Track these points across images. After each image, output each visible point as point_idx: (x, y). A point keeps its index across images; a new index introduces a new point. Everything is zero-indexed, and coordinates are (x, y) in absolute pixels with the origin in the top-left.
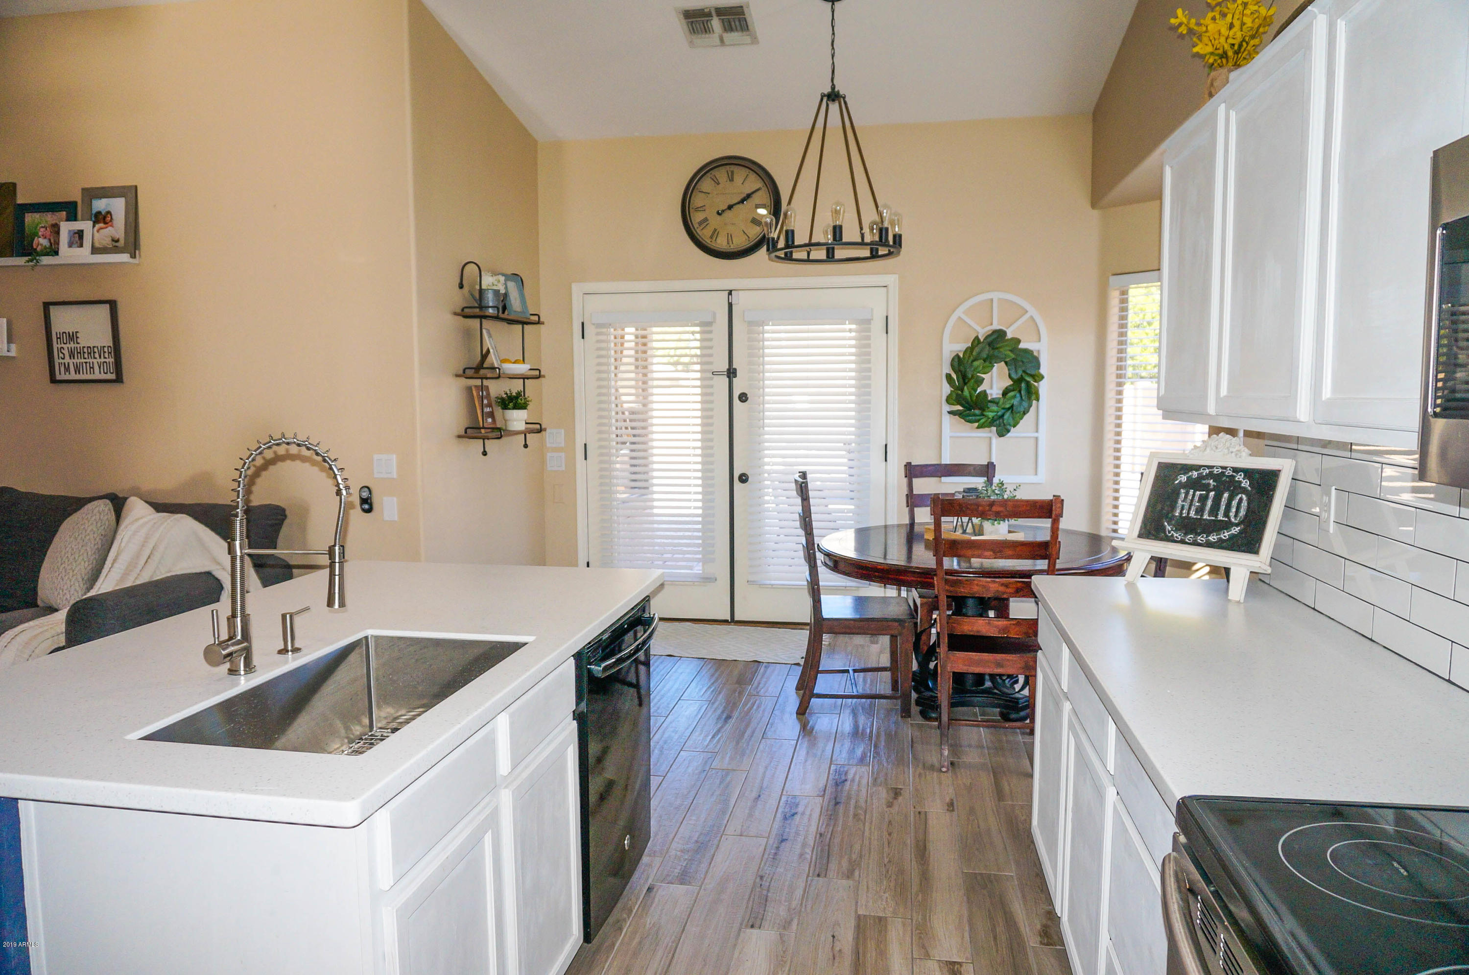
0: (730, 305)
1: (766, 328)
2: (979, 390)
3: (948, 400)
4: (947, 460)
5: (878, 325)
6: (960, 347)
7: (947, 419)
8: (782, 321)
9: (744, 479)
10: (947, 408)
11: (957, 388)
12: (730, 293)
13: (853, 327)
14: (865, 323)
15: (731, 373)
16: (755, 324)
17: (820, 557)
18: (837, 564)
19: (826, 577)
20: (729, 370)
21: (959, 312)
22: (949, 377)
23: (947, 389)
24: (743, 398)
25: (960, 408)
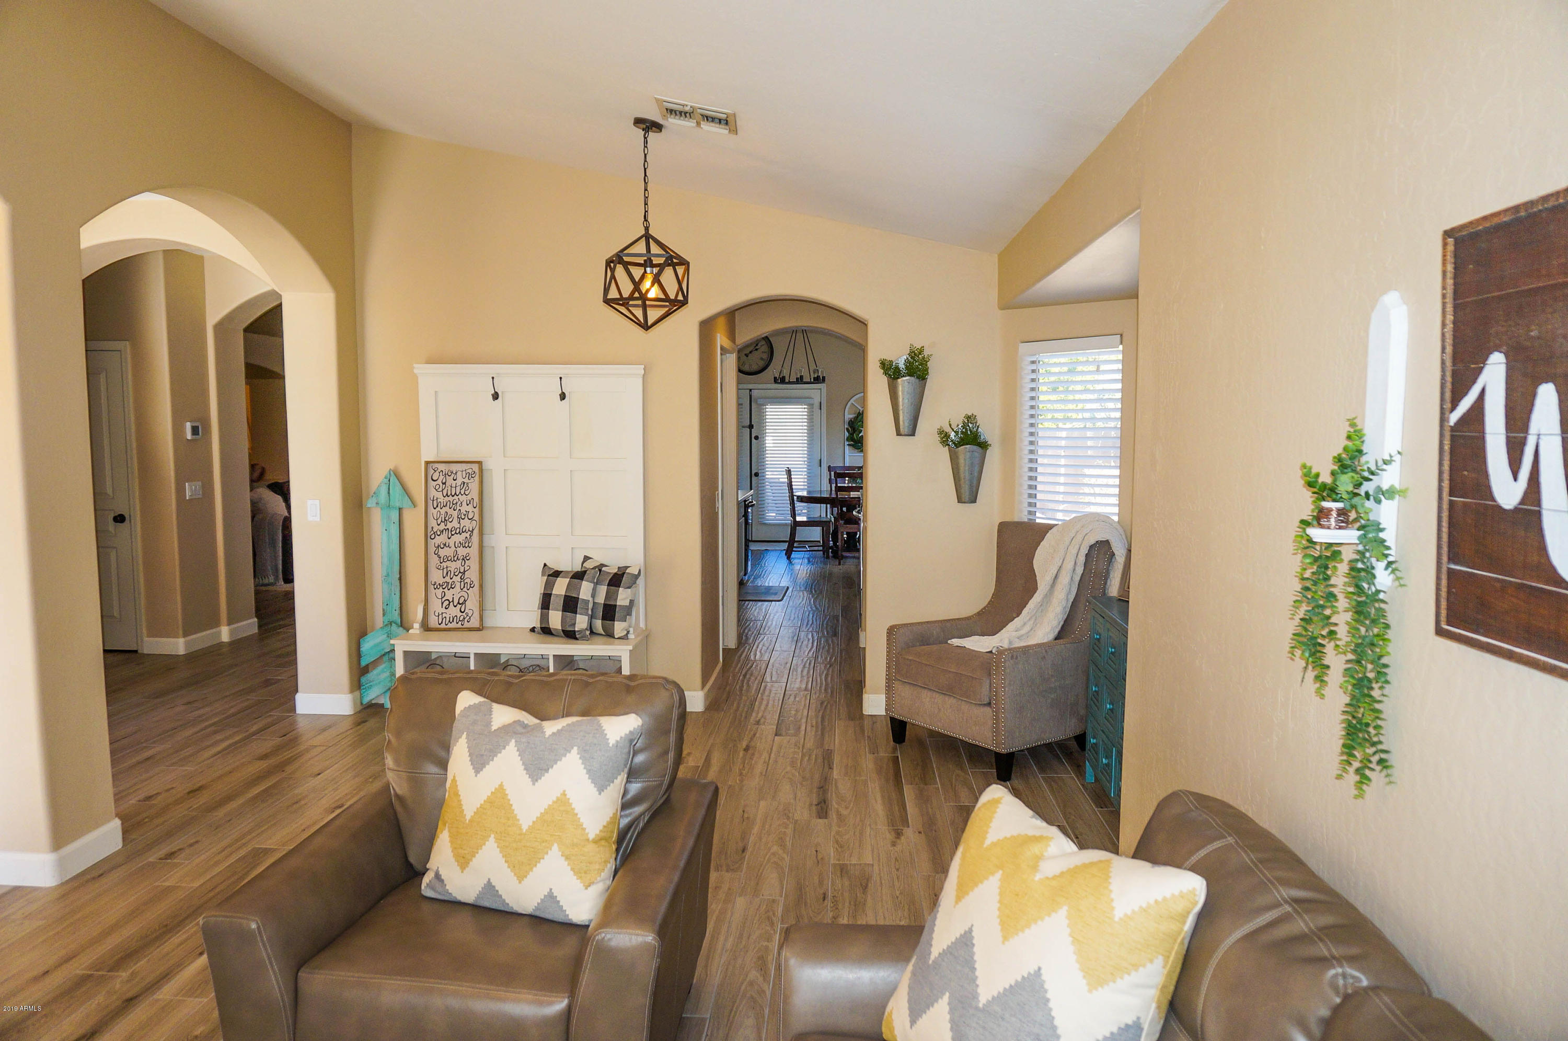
0: (751, 396)
1: (767, 406)
2: (860, 435)
3: (848, 440)
4: (847, 464)
5: (817, 405)
6: (852, 416)
7: (847, 448)
8: (773, 403)
9: (757, 475)
10: (847, 443)
11: (851, 434)
12: (751, 390)
13: (806, 406)
14: (811, 406)
15: (751, 427)
16: (761, 406)
17: (795, 498)
18: (801, 499)
19: (798, 505)
20: (750, 425)
21: (852, 401)
22: (847, 429)
23: (847, 434)
24: (756, 438)
25: (852, 443)
